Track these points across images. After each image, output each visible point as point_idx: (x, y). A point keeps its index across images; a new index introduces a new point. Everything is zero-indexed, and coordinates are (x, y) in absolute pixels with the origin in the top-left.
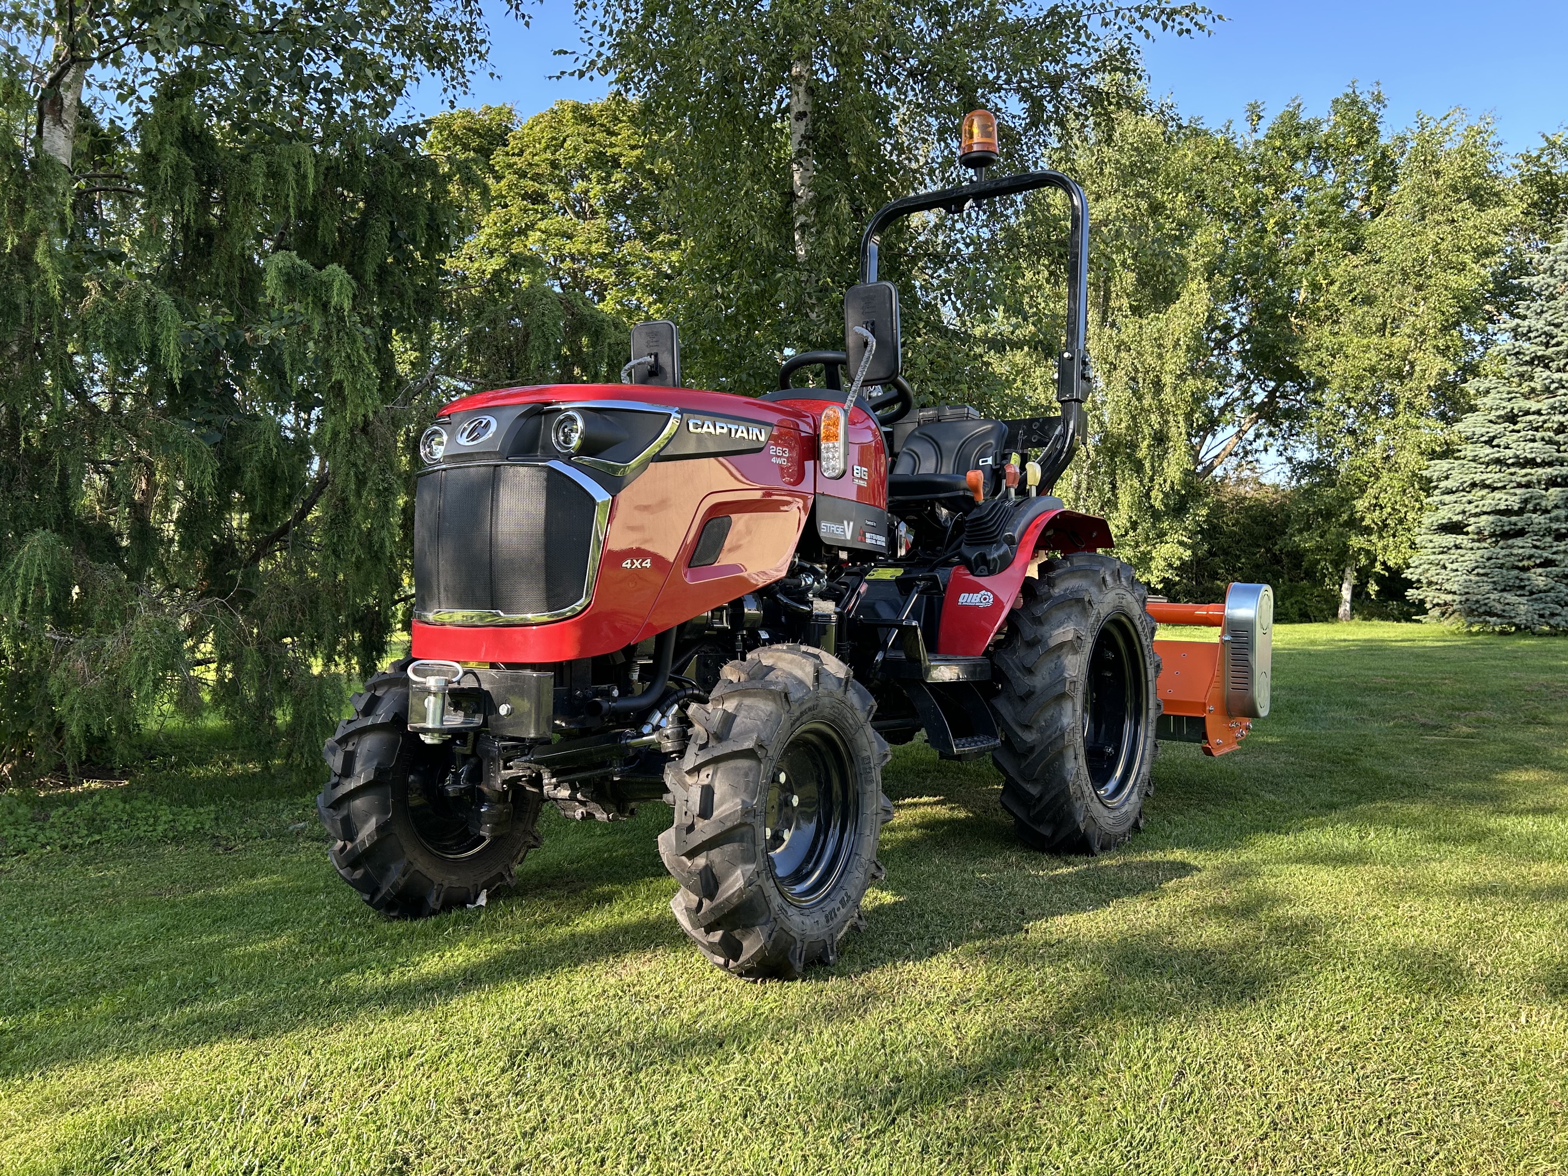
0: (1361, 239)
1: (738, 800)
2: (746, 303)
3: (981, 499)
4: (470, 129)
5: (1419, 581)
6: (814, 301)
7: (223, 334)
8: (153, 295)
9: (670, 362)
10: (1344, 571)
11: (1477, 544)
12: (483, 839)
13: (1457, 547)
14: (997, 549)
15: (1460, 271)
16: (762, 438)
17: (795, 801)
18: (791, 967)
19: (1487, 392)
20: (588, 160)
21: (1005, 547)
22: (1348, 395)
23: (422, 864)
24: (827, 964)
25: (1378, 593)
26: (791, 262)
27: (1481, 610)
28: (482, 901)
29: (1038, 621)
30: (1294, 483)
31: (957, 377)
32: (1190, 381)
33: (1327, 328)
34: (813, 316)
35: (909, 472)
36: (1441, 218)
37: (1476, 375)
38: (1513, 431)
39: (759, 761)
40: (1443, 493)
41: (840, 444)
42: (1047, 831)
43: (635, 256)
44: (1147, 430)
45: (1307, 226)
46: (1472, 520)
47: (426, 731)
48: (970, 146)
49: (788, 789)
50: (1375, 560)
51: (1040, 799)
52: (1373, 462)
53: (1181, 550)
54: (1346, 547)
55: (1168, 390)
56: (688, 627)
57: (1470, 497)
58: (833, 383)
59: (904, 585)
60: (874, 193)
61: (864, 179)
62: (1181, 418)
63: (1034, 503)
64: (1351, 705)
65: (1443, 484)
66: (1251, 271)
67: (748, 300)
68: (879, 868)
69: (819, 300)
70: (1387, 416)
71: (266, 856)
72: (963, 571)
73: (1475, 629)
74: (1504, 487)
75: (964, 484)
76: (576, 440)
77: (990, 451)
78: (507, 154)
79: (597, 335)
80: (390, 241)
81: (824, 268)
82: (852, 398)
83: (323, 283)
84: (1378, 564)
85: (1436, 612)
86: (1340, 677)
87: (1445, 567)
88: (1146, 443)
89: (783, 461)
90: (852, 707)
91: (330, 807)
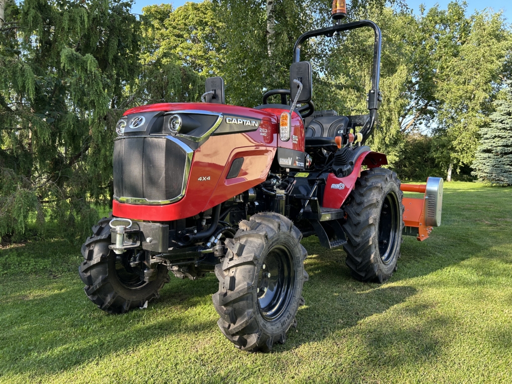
0: (458, 52)
1: (246, 283)
2: (250, 71)
3: (340, 147)
4: (157, 12)
5: (475, 169)
6: (274, 71)
7: (53, 81)
8: (23, 66)
9: (221, 93)
10: (449, 165)
11: (496, 157)
12: (146, 282)
13: (489, 158)
14: (346, 167)
15: (491, 63)
16: (257, 125)
17: (269, 275)
18: (267, 348)
19: (501, 105)
20: (197, 23)
21: (349, 167)
22: (452, 105)
23: (122, 293)
24: (282, 344)
25: (460, 172)
26: (266, 57)
27: (497, 179)
28: (146, 306)
29: (362, 195)
30: (433, 135)
31: (326, 99)
32: (400, 100)
33: (446, 83)
34: (274, 76)
35: (311, 136)
36: (485, 45)
37: (496, 99)
38: (509, 118)
39: (255, 265)
40: (485, 139)
41: (288, 127)
42: (363, 275)
43: (213, 56)
44: (385, 117)
45: (440, 47)
46: (494, 148)
47: (116, 249)
48: (336, 11)
49: (267, 270)
50: (460, 161)
51: (361, 263)
52: (460, 129)
53: (395, 157)
54: (450, 157)
55: (392, 103)
56: (226, 203)
57: (494, 140)
58: (284, 102)
59: (311, 182)
60: (296, 32)
61: (293, 26)
62: (396, 113)
63: (360, 149)
64: (459, 215)
65: (485, 136)
66: (421, 62)
67: (250, 70)
68: (302, 301)
69: (276, 70)
70: (465, 112)
71: (68, 280)
72: (332, 175)
73: (494, 185)
74: (506, 137)
75: (333, 141)
76: (178, 127)
77: (342, 128)
78: (170, 21)
79: (194, 83)
80: (118, 47)
81: (278, 59)
82: (293, 108)
83: (84, 61)
84: (460, 163)
85: (481, 179)
86: (454, 204)
87: (484, 164)
88: (384, 122)
89: (265, 135)
90: (293, 238)
91: (83, 272)
